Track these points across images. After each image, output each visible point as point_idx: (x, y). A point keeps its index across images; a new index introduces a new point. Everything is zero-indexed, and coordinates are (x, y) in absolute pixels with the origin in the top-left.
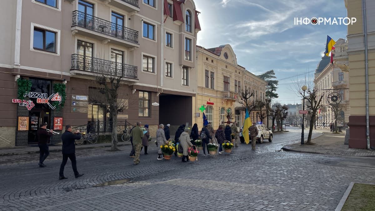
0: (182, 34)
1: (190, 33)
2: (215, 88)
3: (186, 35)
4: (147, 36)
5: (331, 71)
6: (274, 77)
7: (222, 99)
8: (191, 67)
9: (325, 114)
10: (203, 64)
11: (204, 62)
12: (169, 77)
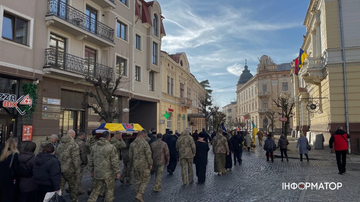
0: (150, 37)
1: (156, 37)
2: (174, 95)
3: (154, 39)
4: (119, 36)
5: (256, 83)
6: (209, 86)
7: (179, 106)
8: (156, 72)
9: (249, 121)
10: (166, 70)
11: (166, 68)
12: (137, 81)
